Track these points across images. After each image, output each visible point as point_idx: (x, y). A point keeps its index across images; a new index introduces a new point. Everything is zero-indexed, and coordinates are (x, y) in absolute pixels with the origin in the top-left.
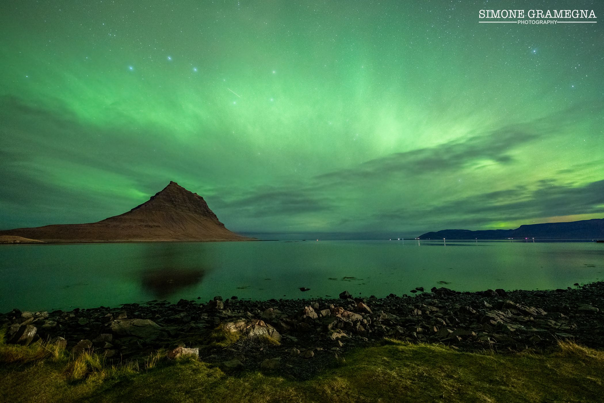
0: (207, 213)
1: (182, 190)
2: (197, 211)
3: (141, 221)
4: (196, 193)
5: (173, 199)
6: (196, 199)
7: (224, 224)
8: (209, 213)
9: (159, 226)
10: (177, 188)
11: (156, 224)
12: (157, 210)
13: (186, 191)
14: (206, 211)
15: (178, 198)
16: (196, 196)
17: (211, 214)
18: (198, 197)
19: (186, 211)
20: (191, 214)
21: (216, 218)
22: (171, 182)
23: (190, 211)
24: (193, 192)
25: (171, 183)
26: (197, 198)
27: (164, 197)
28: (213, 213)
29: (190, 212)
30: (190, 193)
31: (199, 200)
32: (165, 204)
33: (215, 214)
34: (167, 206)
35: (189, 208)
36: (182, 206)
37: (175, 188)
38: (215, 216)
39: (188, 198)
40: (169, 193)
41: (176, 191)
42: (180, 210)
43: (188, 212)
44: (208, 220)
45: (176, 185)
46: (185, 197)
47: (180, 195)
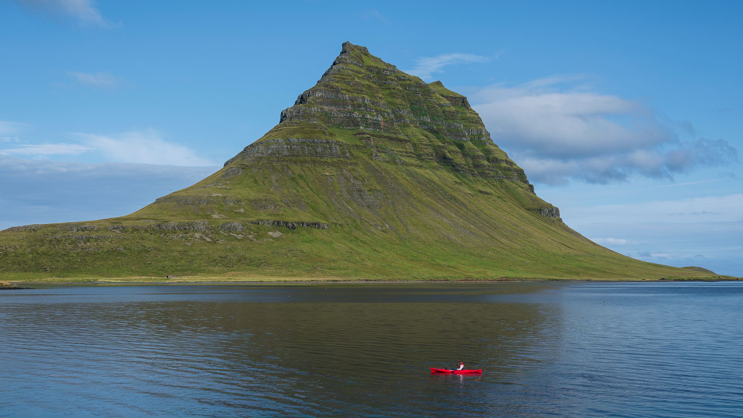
0: (486, 163)
1: (384, 75)
4: (439, 83)
5: (356, 114)
6: (441, 106)
7: (557, 210)
8: (496, 160)
9: (316, 225)
10: (369, 69)
11: (306, 217)
12: (306, 162)
13: (402, 78)
14: (481, 154)
15: (376, 111)
16: (438, 95)
17: (504, 165)
18: (447, 97)
19: (407, 160)
20: (426, 173)
21: (526, 182)
22: (344, 45)
23: (419, 157)
25: (344, 52)
26: (445, 101)
27: (326, 108)
28: (511, 163)
29: (424, 164)
30: (419, 84)
31: (453, 109)
32: (331, 135)
34: (337, 143)
35: (414, 145)
36: (390, 139)
37: (362, 70)
38: (521, 175)
39: (408, 106)
40: (342, 89)
41: (366, 82)
42: (383, 155)
43: (413, 161)
44: (491, 194)
45: (364, 57)
46: (399, 101)
47: (380, 95)
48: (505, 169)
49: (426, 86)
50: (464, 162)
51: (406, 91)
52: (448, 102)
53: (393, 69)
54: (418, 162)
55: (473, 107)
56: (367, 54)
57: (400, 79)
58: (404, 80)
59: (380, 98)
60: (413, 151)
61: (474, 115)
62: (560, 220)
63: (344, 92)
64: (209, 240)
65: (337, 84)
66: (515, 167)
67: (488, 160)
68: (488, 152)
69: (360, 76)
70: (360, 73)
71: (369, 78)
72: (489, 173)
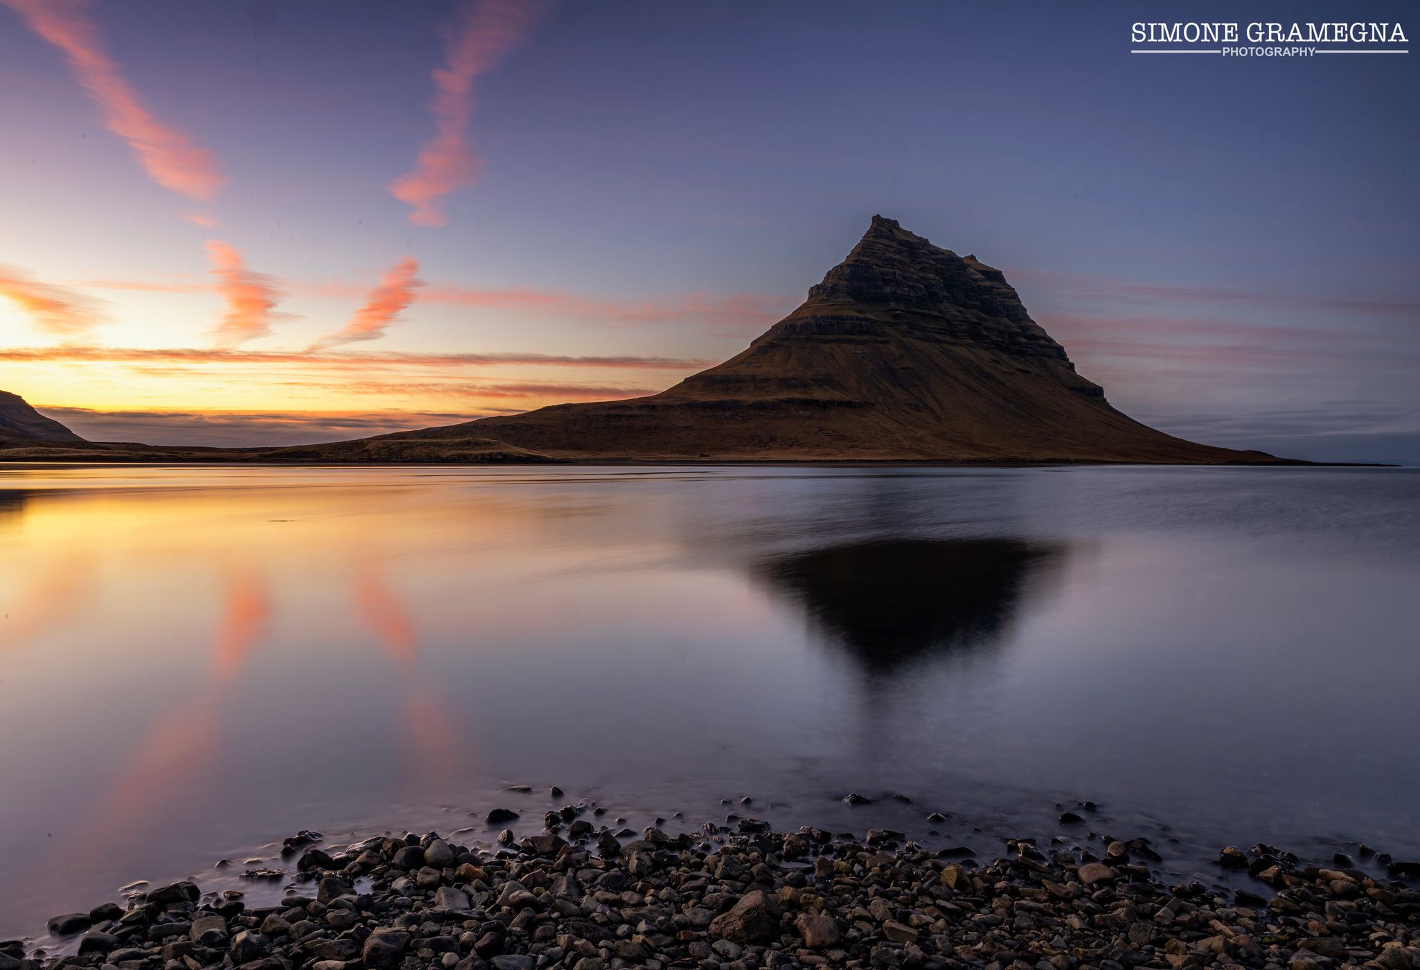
0: (1023, 340)
1: (916, 248)
2: (985, 333)
3: (785, 383)
4: (972, 257)
5: (887, 290)
6: (975, 280)
7: (1101, 390)
8: (1034, 337)
9: (848, 404)
10: (901, 242)
11: (837, 395)
13: (934, 252)
14: (1018, 330)
15: (908, 286)
16: (972, 271)
17: (1042, 342)
18: (981, 272)
19: (940, 337)
20: (960, 351)
21: (1066, 360)
22: (876, 218)
23: (953, 334)
24: (962, 255)
25: (876, 225)
26: (980, 276)
27: (857, 284)
28: (1050, 340)
29: (959, 341)
30: (951, 259)
31: (988, 283)
32: (861, 311)
33: (1058, 339)
34: (868, 320)
35: (948, 322)
36: (923, 315)
37: (893, 244)
38: (1060, 352)
39: (941, 280)
40: (873, 264)
41: (897, 257)
42: (916, 333)
43: (947, 338)
44: (1030, 373)
45: (895, 231)
46: (931, 276)
47: (912, 270)
48: (1044, 346)
49: (960, 260)
50: (1000, 340)
51: (939, 266)
52: (983, 277)
53: (924, 243)
54: (952, 340)
55: (1008, 282)
56: (898, 228)
57: (932, 253)
58: (937, 254)
59: (912, 273)
60: (946, 328)
61: (1009, 290)
62: (1105, 400)
63: (875, 267)
64: (739, 419)
65: (867, 259)
66: (1054, 344)
67: (1026, 338)
68: (1025, 329)
69: (892, 250)
70: (891, 247)
71: (900, 252)
72: (1027, 351)
